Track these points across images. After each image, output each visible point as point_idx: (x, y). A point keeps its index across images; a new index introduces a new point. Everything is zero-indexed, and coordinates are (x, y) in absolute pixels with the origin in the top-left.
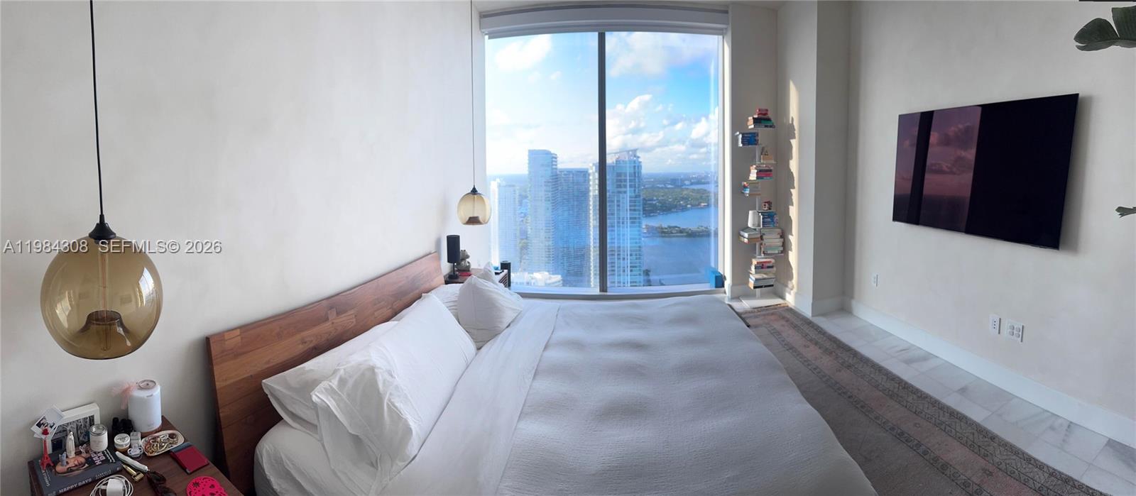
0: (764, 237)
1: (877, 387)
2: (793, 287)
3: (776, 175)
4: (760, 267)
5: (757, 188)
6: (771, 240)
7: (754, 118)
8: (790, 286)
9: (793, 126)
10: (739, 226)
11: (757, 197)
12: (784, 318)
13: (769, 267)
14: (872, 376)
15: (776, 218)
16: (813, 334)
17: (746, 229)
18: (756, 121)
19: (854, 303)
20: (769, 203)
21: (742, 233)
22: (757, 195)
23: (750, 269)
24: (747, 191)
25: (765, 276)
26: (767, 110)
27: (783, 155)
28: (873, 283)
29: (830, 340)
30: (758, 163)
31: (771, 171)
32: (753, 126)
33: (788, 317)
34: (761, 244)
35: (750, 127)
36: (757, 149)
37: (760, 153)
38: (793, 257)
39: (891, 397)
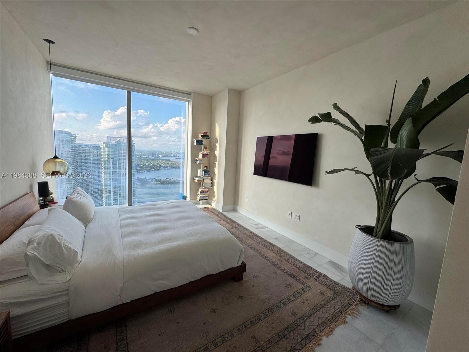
0: (204, 180)
1: (245, 234)
2: (215, 200)
3: (210, 156)
4: (202, 192)
5: (202, 161)
6: (207, 182)
7: (202, 135)
8: (214, 200)
9: (217, 139)
10: (194, 175)
11: (202, 164)
12: (211, 212)
13: (206, 192)
14: (244, 231)
15: (209, 173)
16: (222, 217)
17: (197, 176)
18: (202, 136)
19: (238, 207)
20: (207, 167)
21: (195, 178)
22: (202, 163)
23: (198, 193)
24: (198, 162)
25: (204, 196)
26: (207, 133)
27: (212, 149)
28: (245, 199)
29: (229, 219)
30: (202, 151)
31: (208, 155)
32: (201, 138)
33: (213, 211)
34: (203, 183)
35: (199, 138)
36: (203, 146)
37: (203, 148)
38: (215, 188)
39: (250, 237)
